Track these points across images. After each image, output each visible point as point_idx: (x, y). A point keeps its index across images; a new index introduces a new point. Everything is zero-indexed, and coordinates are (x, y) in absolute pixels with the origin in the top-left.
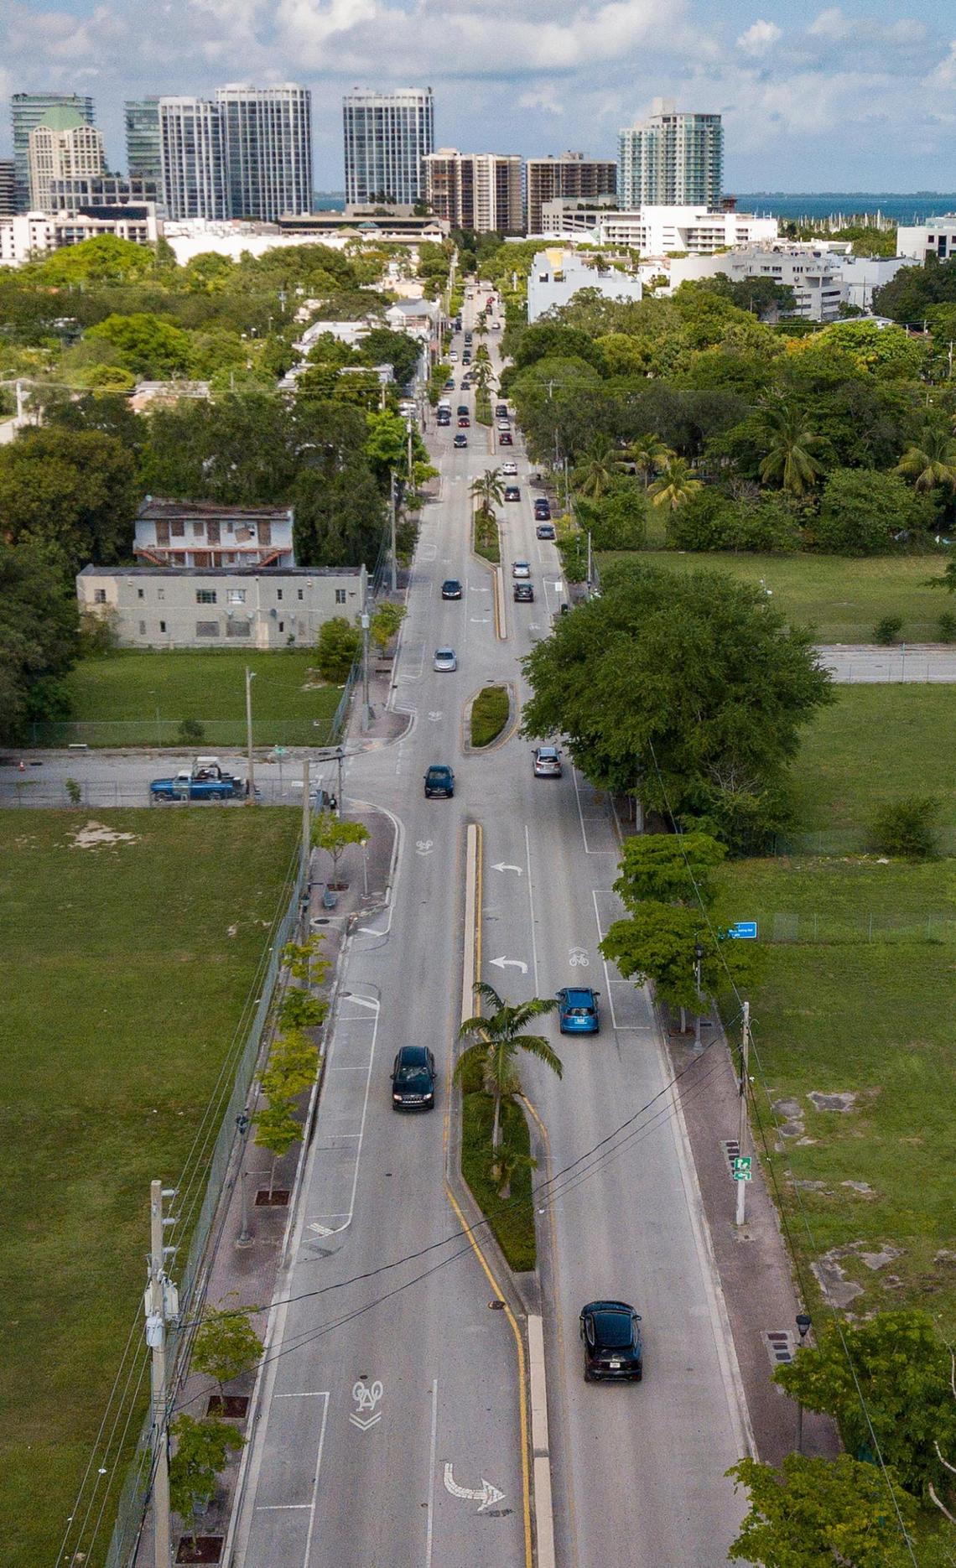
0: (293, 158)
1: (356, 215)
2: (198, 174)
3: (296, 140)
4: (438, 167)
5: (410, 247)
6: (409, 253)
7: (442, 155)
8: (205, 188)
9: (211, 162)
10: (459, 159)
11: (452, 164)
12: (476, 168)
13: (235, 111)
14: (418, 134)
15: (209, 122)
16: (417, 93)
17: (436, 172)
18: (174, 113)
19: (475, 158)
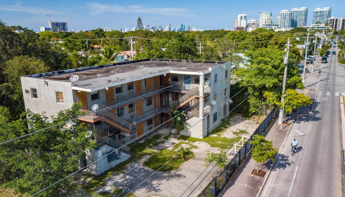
0: (303, 20)
1: (313, 26)
2: (286, 22)
3: (304, 17)
4: (331, 20)
5: (323, 30)
6: (322, 31)
7: (332, 18)
8: (287, 25)
9: (288, 20)
10: (335, 19)
11: (334, 19)
12: (338, 20)
13: (294, 12)
14: (327, 15)
15: (289, 14)
16: (328, 8)
17: (330, 21)
18: (283, 13)
19: (338, 18)
